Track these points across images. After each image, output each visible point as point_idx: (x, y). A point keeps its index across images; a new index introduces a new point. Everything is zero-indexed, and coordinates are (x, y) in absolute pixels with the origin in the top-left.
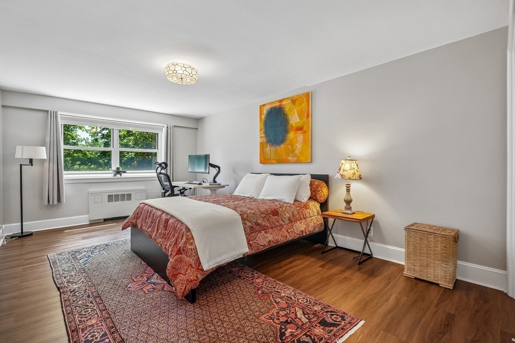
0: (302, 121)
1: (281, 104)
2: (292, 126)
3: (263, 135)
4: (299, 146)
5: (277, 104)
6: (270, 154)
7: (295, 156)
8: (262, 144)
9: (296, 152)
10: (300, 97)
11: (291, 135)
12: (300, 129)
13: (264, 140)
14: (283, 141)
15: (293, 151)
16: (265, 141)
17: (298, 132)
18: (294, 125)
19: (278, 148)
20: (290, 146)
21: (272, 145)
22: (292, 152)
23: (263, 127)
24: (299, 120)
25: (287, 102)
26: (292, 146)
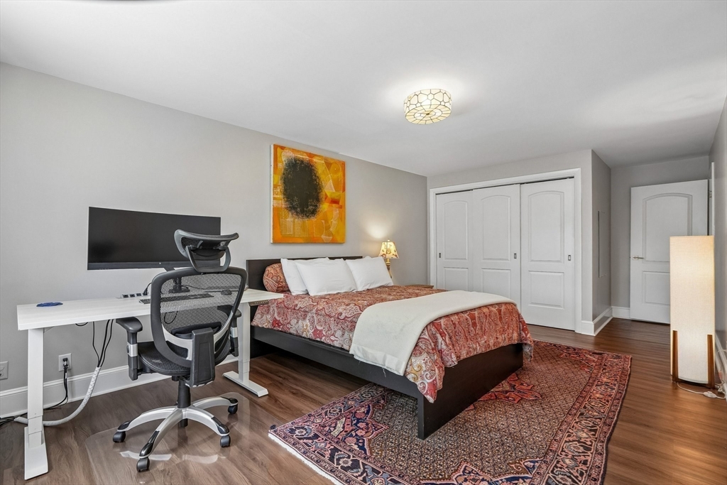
0: (338, 193)
1: (312, 161)
2: (326, 195)
3: (280, 196)
4: (334, 222)
5: (306, 158)
6: (294, 229)
7: (330, 234)
8: (276, 211)
9: (331, 229)
10: (335, 163)
11: (325, 207)
12: (335, 201)
13: (282, 204)
14: (314, 212)
15: (328, 228)
16: (283, 206)
17: (334, 205)
18: (328, 194)
19: (306, 220)
20: (323, 221)
21: (297, 215)
22: (326, 230)
23: (280, 183)
24: (334, 191)
25: (319, 161)
26: (326, 221)
